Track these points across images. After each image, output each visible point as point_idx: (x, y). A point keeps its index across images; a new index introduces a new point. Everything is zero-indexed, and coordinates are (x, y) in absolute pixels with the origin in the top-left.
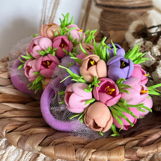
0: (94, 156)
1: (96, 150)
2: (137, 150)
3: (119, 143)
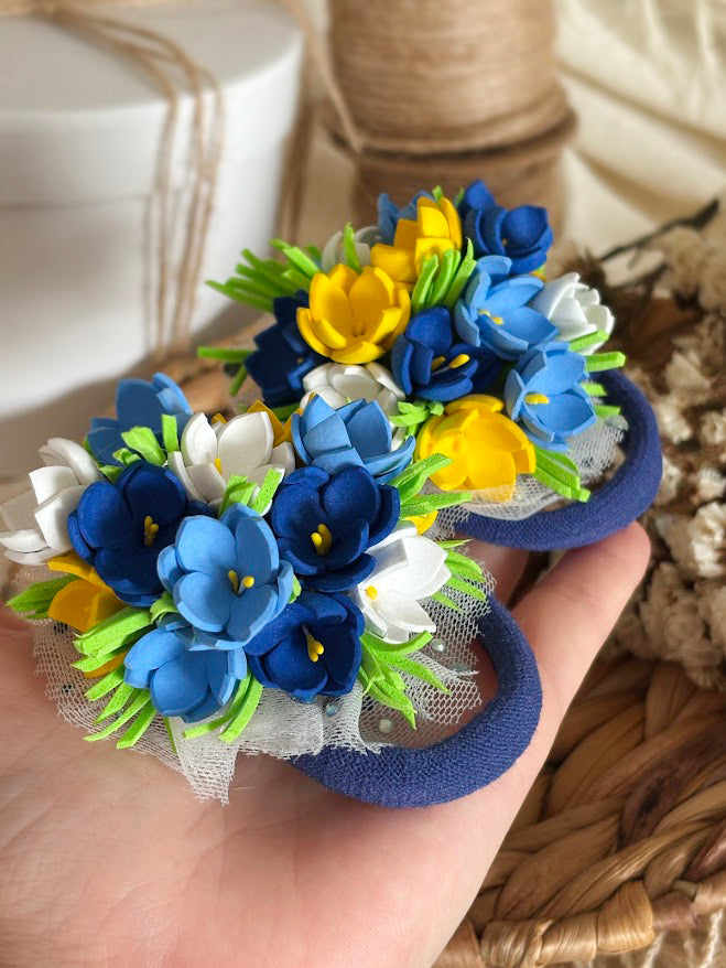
0: (550, 949)
1: (549, 923)
2: (692, 899)
3: (622, 873)
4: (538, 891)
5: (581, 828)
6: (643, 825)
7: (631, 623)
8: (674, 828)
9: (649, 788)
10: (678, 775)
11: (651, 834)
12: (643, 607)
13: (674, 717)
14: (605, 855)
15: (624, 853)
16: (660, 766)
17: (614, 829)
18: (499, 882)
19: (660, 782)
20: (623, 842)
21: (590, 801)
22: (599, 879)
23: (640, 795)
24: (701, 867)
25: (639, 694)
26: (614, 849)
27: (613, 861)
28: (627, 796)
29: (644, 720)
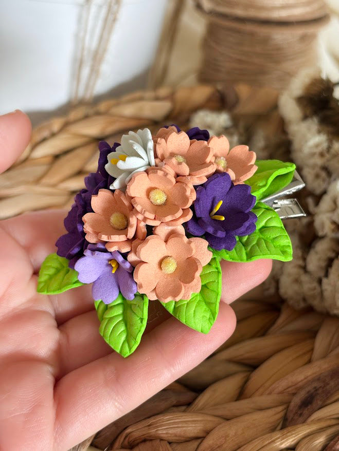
3: (282, 444)
4: (225, 446)
5: (261, 409)
6: (301, 415)
7: (315, 289)
8: (319, 420)
9: (308, 392)
10: (328, 387)
11: (304, 422)
12: (325, 281)
13: (332, 351)
14: (273, 430)
15: (285, 431)
16: (318, 379)
17: (282, 414)
18: (201, 435)
19: (316, 389)
20: (285, 423)
21: (270, 394)
22: (266, 445)
23: (302, 395)
24: (333, 449)
25: (312, 334)
26: (279, 427)
27: (278, 434)
28: (294, 394)
29: (312, 350)
